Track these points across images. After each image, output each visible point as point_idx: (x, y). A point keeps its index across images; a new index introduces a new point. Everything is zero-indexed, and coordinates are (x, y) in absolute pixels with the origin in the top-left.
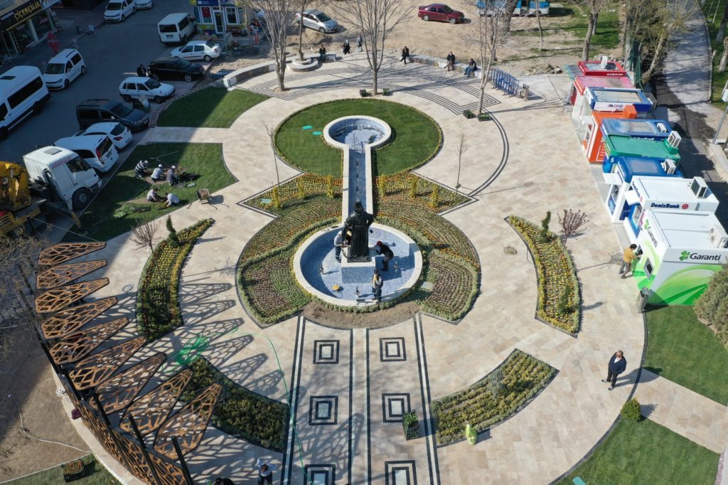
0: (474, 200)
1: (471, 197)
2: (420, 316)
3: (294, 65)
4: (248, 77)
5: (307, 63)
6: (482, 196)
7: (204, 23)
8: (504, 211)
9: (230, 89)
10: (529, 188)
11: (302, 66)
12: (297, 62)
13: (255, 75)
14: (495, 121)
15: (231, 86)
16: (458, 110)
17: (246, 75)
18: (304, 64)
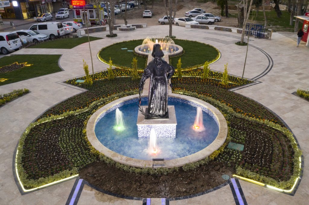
0: (258, 82)
1: (255, 80)
2: (237, 180)
3: (122, 27)
4: (93, 32)
5: (129, 27)
6: (264, 80)
7: (77, 19)
8: (289, 89)
9: (80, 37)
10: (300, 76)
11: (126, 28)
12: (124, 26)
13: (97, 32)
14: (254, 47)
15: (81, 35)
16: (226, 43)
17: (92, 31)
18: (127, 27)
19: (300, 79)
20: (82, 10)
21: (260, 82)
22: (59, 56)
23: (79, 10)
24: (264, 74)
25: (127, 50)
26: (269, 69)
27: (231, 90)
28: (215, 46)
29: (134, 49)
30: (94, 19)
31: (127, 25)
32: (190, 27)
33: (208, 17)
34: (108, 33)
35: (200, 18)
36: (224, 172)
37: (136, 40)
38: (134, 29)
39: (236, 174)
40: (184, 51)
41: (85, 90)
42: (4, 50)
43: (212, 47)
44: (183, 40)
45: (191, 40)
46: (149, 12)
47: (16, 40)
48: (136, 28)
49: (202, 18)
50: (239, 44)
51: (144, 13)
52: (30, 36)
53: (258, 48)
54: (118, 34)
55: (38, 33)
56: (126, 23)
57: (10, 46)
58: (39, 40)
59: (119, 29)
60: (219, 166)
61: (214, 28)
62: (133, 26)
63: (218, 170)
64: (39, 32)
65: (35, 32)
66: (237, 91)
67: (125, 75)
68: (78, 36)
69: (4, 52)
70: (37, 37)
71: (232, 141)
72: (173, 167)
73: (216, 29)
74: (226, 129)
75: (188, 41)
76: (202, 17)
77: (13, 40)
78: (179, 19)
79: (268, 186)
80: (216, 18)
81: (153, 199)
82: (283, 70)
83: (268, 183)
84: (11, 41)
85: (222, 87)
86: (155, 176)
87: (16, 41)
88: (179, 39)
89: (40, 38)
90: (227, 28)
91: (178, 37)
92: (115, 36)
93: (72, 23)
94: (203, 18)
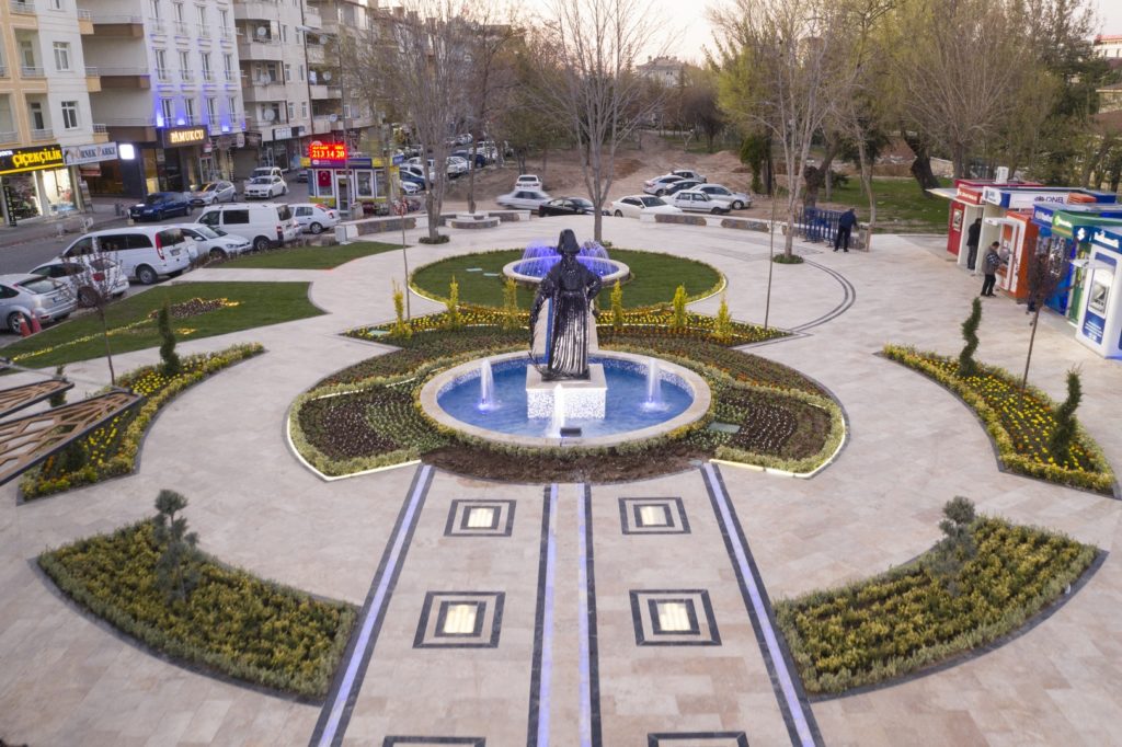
0: (802, 335)
1: (798, 331)
2: (715, 466)
3: (460, 219)
4: (379, 231)
5: (481, 217)
6: (818, 332)
7: (319, 197)
8: (870, 346)
9: (345, 243)
10: (909, 325)
11: (473, 220)
12: (465, 215)
13: (391, 230)
14: (819, 267)
15: (347, 240)
16: (747, 257)
17: (376, 228)
18: (476, 218)
19: (904, 330)
20: (339, 173)
21: (809, 335)
22: (305, 286)
23: (329, 172)
24: (825, 320)
25: (481, 273)
26: (839, 311)
27: (736, 348)
28: (714, 266)
29: (500, 269)
30: (372, 197)
31: (473, 212)
32: (654, 220)
33: (711, 196)
34: (426, 234)
35: (688, 199)
36: (694, 457)
37: (502, 251)
38: (494, 224)
39: (714, 457)
40: (633, 275)
41: (395, 349)
42: (146, 272)
43: (707, 266)
44: (631, 251)
45: (652, 251)
46: (534, 179)
47: (177, 246)
48: (502, 221)
49: (694, 199)
50: (780, 259)
51: (518, 182)
52: (204, 239)
53: (827, 270)
54: (451, 238)
55: (221, 234)
56: (472, 208)
57: (162, 262)
58: (227, 250)
59: (453, 223)
60: (685, 449)
61: (721, 221)
62: (491, 215)
63: (684, 455)
64: (225, 230)
65: (213, 229)
66: (748, 349)
67: (485, 322)
68: (337, 240)
69: (144, 279)
70: (221, 242)
71: (719, 421)
72: (597, 447)
73: (725, 224)
74: (706, 400)
75: (645, 253)
76: (694, 195)
77: (171, 248)
78: (626, 201)
79: (770, 471)
80: (735, 197)
81: (561, 485)
82: (874, 312)
83: (768, 466)
84: (166, 250)
85: (715, 344)
86: (565, 460)
87: (178, 250)
88: (620, 248)
89: (232, 246)
90: (755, 223)
91: (618, 245)
92: (444, 240)
93: (311, 208)
94: (697, 197)
